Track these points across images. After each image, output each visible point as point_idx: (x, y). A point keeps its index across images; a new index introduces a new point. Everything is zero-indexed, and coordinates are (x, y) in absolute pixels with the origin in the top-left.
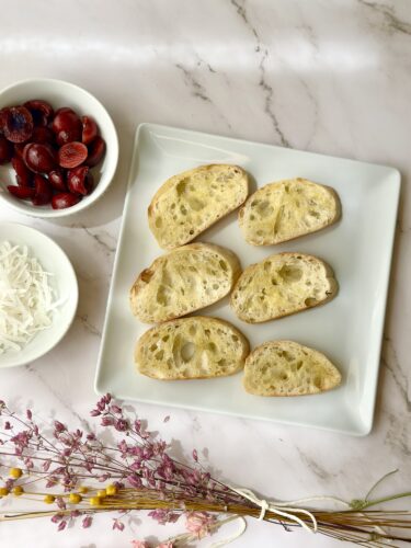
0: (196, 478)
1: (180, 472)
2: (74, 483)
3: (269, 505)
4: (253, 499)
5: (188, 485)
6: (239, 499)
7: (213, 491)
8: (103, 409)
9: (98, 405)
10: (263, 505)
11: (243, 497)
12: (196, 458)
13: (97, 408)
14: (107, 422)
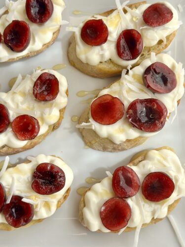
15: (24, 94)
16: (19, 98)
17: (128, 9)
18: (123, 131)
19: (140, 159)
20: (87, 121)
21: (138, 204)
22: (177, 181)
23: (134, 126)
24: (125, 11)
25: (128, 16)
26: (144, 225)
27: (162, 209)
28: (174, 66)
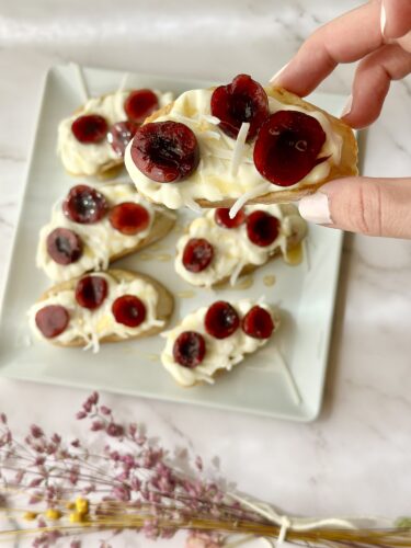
0: (198, 489)
1: (182, 483)
2: (59, 498)
3: (292, 523)
4: (271, 516)
5: (190, 499)
6: (255, 516)
7: (221, 506)
8: (89, 410)
9: (85, 406)
10: (284, 523)
11: (259, 514)
12: (200, 467)
13: (83, 410)
14: (97, 427)
15: (228, 256)
16: (234, 251)
17: (87, 339)
18: (117, 194)
19: (106, 168)
20: (157, 213)
21: (116, 115)
22: (69, 136)
23: (102, 195)
24: (90, 337)
25: (88, 328)
26: (113, 93)
27: (89, 107)
28: (47, 262)
